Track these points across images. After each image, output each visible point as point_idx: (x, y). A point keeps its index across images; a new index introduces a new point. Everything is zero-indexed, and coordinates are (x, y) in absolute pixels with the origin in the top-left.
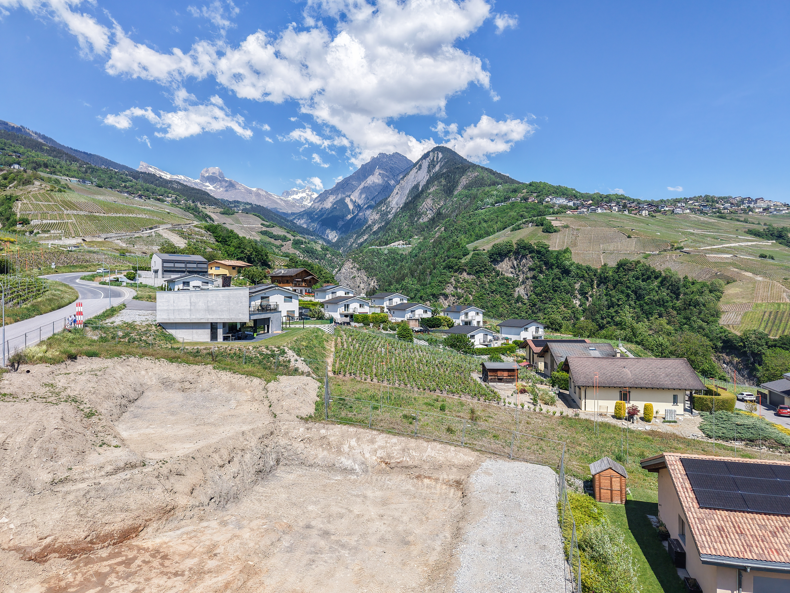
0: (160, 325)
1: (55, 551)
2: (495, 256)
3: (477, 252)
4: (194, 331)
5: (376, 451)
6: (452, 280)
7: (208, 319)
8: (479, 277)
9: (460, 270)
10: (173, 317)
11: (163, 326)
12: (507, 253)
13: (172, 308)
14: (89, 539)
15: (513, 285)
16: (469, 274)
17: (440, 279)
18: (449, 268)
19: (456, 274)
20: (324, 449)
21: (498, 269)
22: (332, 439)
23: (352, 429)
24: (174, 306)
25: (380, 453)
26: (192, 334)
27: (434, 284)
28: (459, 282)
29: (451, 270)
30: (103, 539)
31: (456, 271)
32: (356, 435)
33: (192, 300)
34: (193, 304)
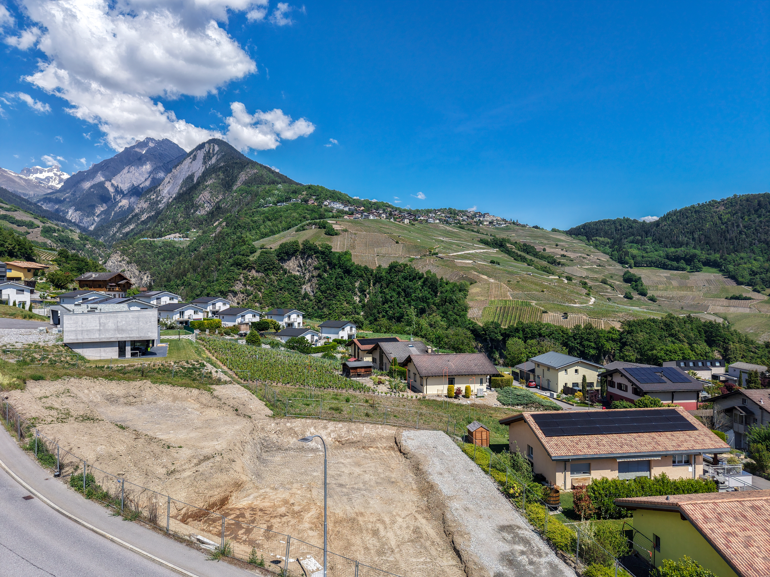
0: (65, 345)
1: (189, 517)
2: (283, 254)
3: (264, 250)
4: (102, 349)
5: (330, 434)
6: (241, 277)
7: (117, 338)
8: (268, 275)
9: (249, 268)
10: (81, 338)
11: (69, 346)
12: (294, 253)
13: (80, 329)
14: (205, 507)
15: (300, 283)
16: (257, 271)
17: (228, 276)
18: (237, 265)
19: (245, 271)
20: (293, 437)
21: (285, 267)
22: (296, 429)
23: (308, 421)
24: (82, 327)
25: (333, 435)
26: (100, 352)
27: (221, 281)
28: (248, 279)
29: (239, 267)
30: (212, 506)
31: (244, 269)
32: (312, 424)
33: (101, 321)
34: (102, 325)
